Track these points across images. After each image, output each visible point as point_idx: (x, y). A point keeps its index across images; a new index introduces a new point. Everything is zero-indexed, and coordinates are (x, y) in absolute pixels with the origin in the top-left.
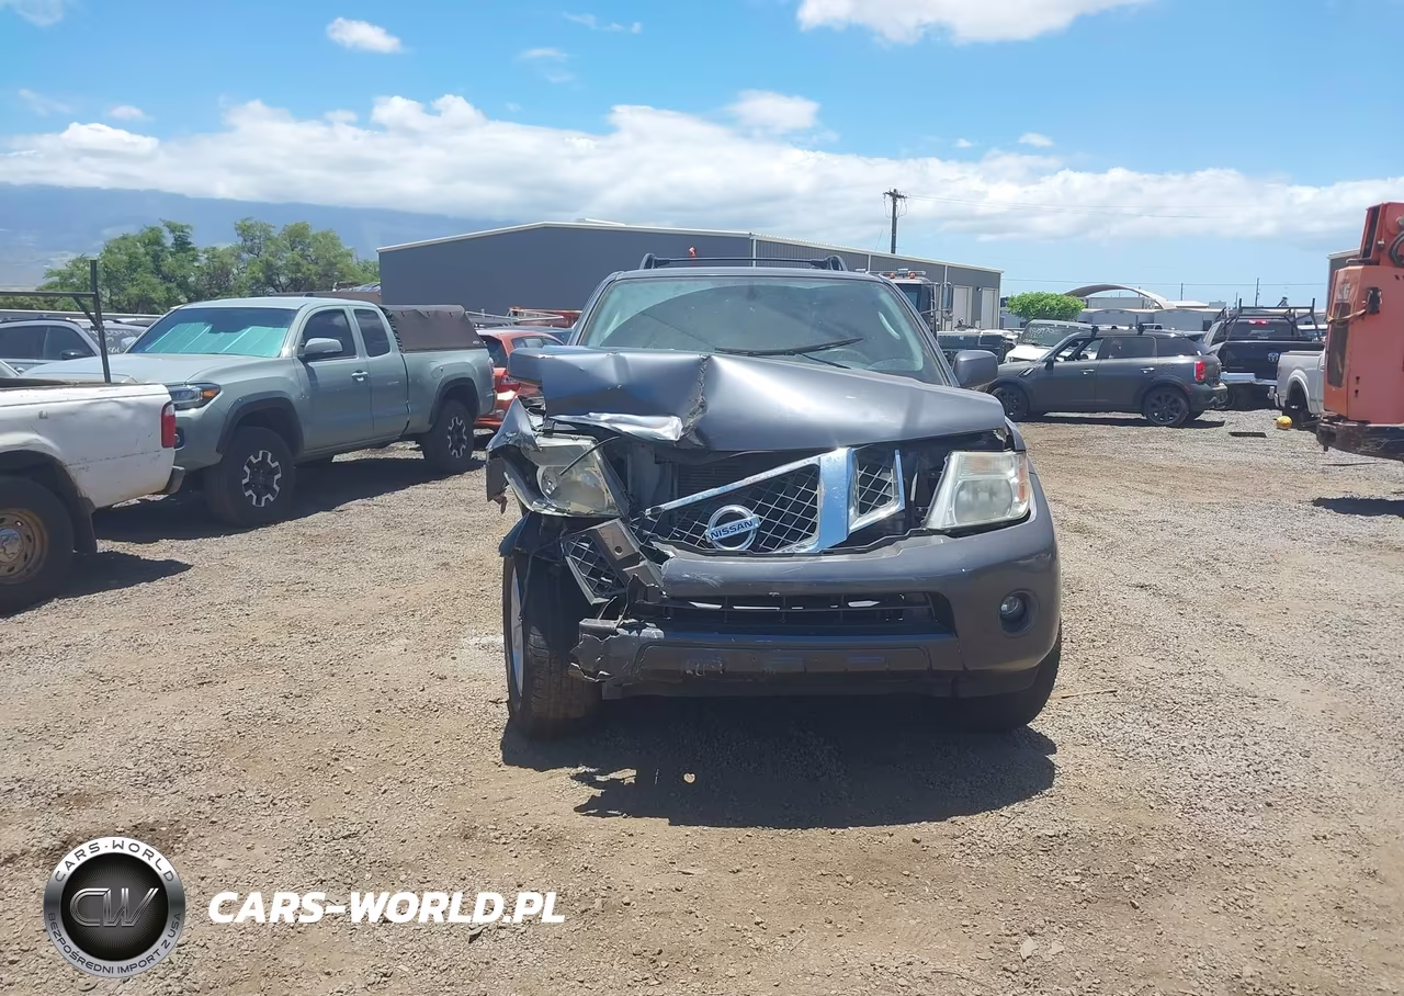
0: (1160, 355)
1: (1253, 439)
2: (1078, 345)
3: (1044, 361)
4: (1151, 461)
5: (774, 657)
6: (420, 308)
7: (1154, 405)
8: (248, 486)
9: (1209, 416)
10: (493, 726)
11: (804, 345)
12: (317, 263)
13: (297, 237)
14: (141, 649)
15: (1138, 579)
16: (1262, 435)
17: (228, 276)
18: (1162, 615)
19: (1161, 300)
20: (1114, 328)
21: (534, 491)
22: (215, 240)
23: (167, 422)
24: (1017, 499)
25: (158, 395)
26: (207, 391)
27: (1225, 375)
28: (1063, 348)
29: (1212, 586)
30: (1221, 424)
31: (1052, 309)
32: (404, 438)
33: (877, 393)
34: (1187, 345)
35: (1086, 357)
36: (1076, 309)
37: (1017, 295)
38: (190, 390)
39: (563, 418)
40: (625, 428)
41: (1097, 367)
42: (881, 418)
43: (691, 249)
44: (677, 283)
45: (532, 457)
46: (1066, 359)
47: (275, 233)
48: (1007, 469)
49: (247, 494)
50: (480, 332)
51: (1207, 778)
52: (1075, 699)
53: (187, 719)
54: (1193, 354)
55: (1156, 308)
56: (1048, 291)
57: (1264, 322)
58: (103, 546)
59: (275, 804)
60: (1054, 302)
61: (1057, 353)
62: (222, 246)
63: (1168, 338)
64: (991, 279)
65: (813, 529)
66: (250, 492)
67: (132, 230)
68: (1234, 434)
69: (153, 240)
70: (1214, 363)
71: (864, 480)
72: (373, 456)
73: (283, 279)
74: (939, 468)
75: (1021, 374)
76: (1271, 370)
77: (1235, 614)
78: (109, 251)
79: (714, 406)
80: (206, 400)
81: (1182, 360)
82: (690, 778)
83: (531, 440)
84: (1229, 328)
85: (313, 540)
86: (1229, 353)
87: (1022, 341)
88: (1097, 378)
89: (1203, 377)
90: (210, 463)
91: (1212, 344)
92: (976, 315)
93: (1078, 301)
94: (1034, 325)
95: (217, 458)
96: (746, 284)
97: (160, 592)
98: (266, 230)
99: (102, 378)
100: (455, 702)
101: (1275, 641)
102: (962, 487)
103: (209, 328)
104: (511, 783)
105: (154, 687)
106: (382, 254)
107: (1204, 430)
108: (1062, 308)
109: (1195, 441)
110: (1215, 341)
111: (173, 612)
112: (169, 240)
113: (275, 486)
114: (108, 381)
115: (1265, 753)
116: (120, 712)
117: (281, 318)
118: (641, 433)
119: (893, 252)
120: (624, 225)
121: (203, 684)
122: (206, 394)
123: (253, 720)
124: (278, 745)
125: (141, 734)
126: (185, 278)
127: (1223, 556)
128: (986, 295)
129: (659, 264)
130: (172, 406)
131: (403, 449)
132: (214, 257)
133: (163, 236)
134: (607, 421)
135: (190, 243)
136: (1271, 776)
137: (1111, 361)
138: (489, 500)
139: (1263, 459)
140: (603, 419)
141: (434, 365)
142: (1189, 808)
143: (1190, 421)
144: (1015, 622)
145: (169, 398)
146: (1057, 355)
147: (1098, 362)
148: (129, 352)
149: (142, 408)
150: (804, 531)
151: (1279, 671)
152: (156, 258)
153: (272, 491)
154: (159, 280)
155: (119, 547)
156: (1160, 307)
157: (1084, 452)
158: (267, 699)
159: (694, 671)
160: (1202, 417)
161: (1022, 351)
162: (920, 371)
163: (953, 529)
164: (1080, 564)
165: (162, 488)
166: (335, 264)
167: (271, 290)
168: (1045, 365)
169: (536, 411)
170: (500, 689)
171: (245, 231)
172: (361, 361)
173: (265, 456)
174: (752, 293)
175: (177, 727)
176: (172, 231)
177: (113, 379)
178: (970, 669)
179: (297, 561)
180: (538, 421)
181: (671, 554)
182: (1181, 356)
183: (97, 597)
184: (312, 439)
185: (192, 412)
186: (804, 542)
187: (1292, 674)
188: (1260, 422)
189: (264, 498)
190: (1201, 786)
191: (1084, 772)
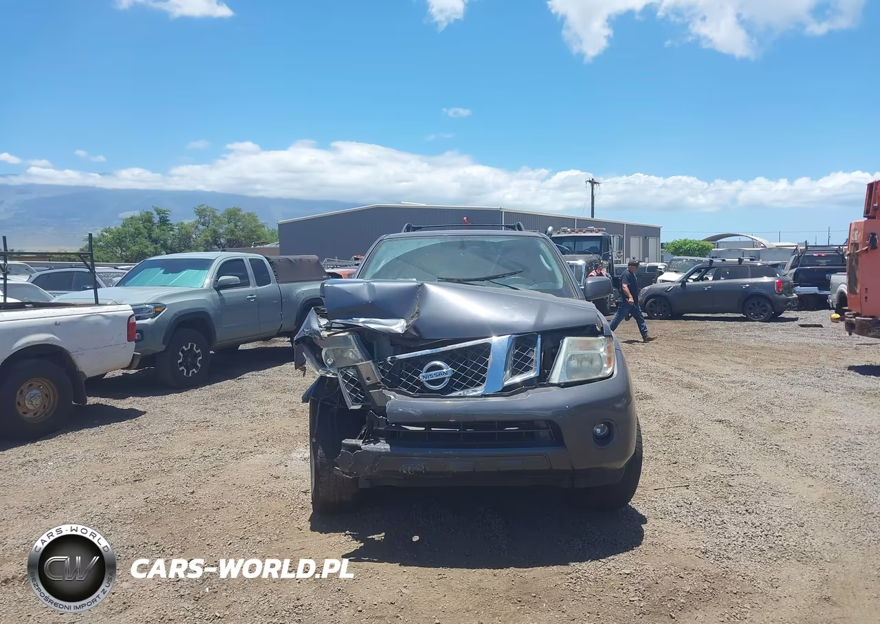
0: (753, 277)
1: (815, 328)
2: (702, 271)
3: (680, 282)
4: (746, 343)
5: (454, 462)
6: (291, 257)
7: (750, 309)
8: (181, 364)
9: (787, 314)
10: (300, 507)
11: (491, 275)
12: (243, 231)
13: (232, 215)
14: (105, 460)
15: (719, 417)
16: (821, 326)
17: (190, 239)
18: (727, 438)
19: (765, 242)
20: (724, 260)
21: (320, 363)
22: (183, 218)
23: (131, 326)
24: (605, 365)
25: (126, 310)
26: (157, 308)
27: (798, 288)
28: (692, 273)
29: (766, 421)
30: (796, 319)
31: (695, 250)
32: (280, 334)
33: (524, 303)
34: (770, 270)
35: (707, 279)
36: (708, 249)
37: (670, 241)
38: (147, 308)
39: (338, 321)
40: (372, 326)
41: (713, 285)
42: (523, 318)
43: (465, 218)
44: (419, 240)
45: (319, 343)
46: (694, 280)
47: (218, 214)
48: (600, 347)
49: (181, 369)
50: (327, 271)
51: (734, 539)
52: (662, 490)
53: (123, 502)
54: (774, 275)
55: (762, 247)
56: (690, 238)
57: (823, 255)
58: (92, 400)
59: (164, 551)
60: (696, 245)
61: (688, 277)
62: (186, 222)
63: (756, 266)
64: (655, 232)
65: (483, 381)
66: (183, 368)
67: (137, 214)
68: (802, 326)
69: (148, 219)
70: (788, 282)
71: (517, 356)
72: (263, 346)
73: (222, 241)
74: (557, 347)
75: (665, 290)
76: (826, 284)
77: (777, 438)
78: (124, 226)
79: (424, 313)
80: (157, 313)
81: (766, 279)
82: (416, 538)
83: (318, 333)
84: (801, 259)
85: (220, 397)
86: (801, 276)
87: (667, 269)
88: (714, 292)
89: (781, 290)
90: (159, 351)
91: (790, 269)
92: (645, 254)
93: (710, 244)
94: (675, 260)
95: (163, 348)
96: (459, 240)
97: (123, 427)
98: (213, 211)
99: (94, 302)
100: (281, 491)
101: (798, 455)
102: (570, 358)
103: (163, 271)
104: (306, 540)
105: (108, 483)
106: (280, 226)
107: (784, 323)
108: (700, 249)
109: (775, 330)
110: (792, 267)
111: (127, 439)
112: (156, 219)
113: (198, 364)
114: (97, 303)
115: (774, 524)
116: (86, 497)
117: (204, 265)
118: (380, 328)
119: (593, 216)
120: (424, 205)
121: (136, 481)
122: (157, 310)
123: (160, 502)
124: (173, 517)
125: (95, 510)
126: (165, 240)
127: (777, 402)
128: (652, 241)
129: (415, 229)
130: (134, 317)
131: (284, 341)
132: (182, 228)
133: (153, 217)
134: (363, 322)
135: (168, 220)
136: (775, 538)
137: (722, 281)
138: (296, 369)
139: (819, 341)
140: (361, 321)
141: (298, 291)
142: (719, 558)
143: (775, 318)
144: (604, 440)
145: (132, 312)
146: (688, 278)
147: (714, 282)
148: (116, 286)
149: (115, 319)
150: (478, 382)
151: (797, 473)
152: (150, 230)
153: (196, 366)
154: (149, 243)
155: (103, 401)
156: (765, 246)
157: (704, 338)
158: (172, 490)
159: (407, 471)
160: (785, 315)
161: (667, 276)
162: (560, 290)
163: (565, 383)
164: (684, 408)
165: (126, 366)
166: (255, 232)
167: (216, 247)
168: (680, 284)
169: (323, 316)
170: (308, 484)
171: (201, 213)
172: (253, 289)
173: (192, 346)
174: (463, 245)
175: (116, 506)
176: (158, 214)
177: (100, 302)
178: (576, 468)
179: (206, 409)
180: (324, 322)
181: (392, 397)
182: (765, 277)
183: (85, 431)
184: (223, 335)
185: (148, 321)
186: (477, 389)
187: (804, 475)
188: (820, 318)
189: (191, 372)
190: (729, 544)
191: (657, 535)
